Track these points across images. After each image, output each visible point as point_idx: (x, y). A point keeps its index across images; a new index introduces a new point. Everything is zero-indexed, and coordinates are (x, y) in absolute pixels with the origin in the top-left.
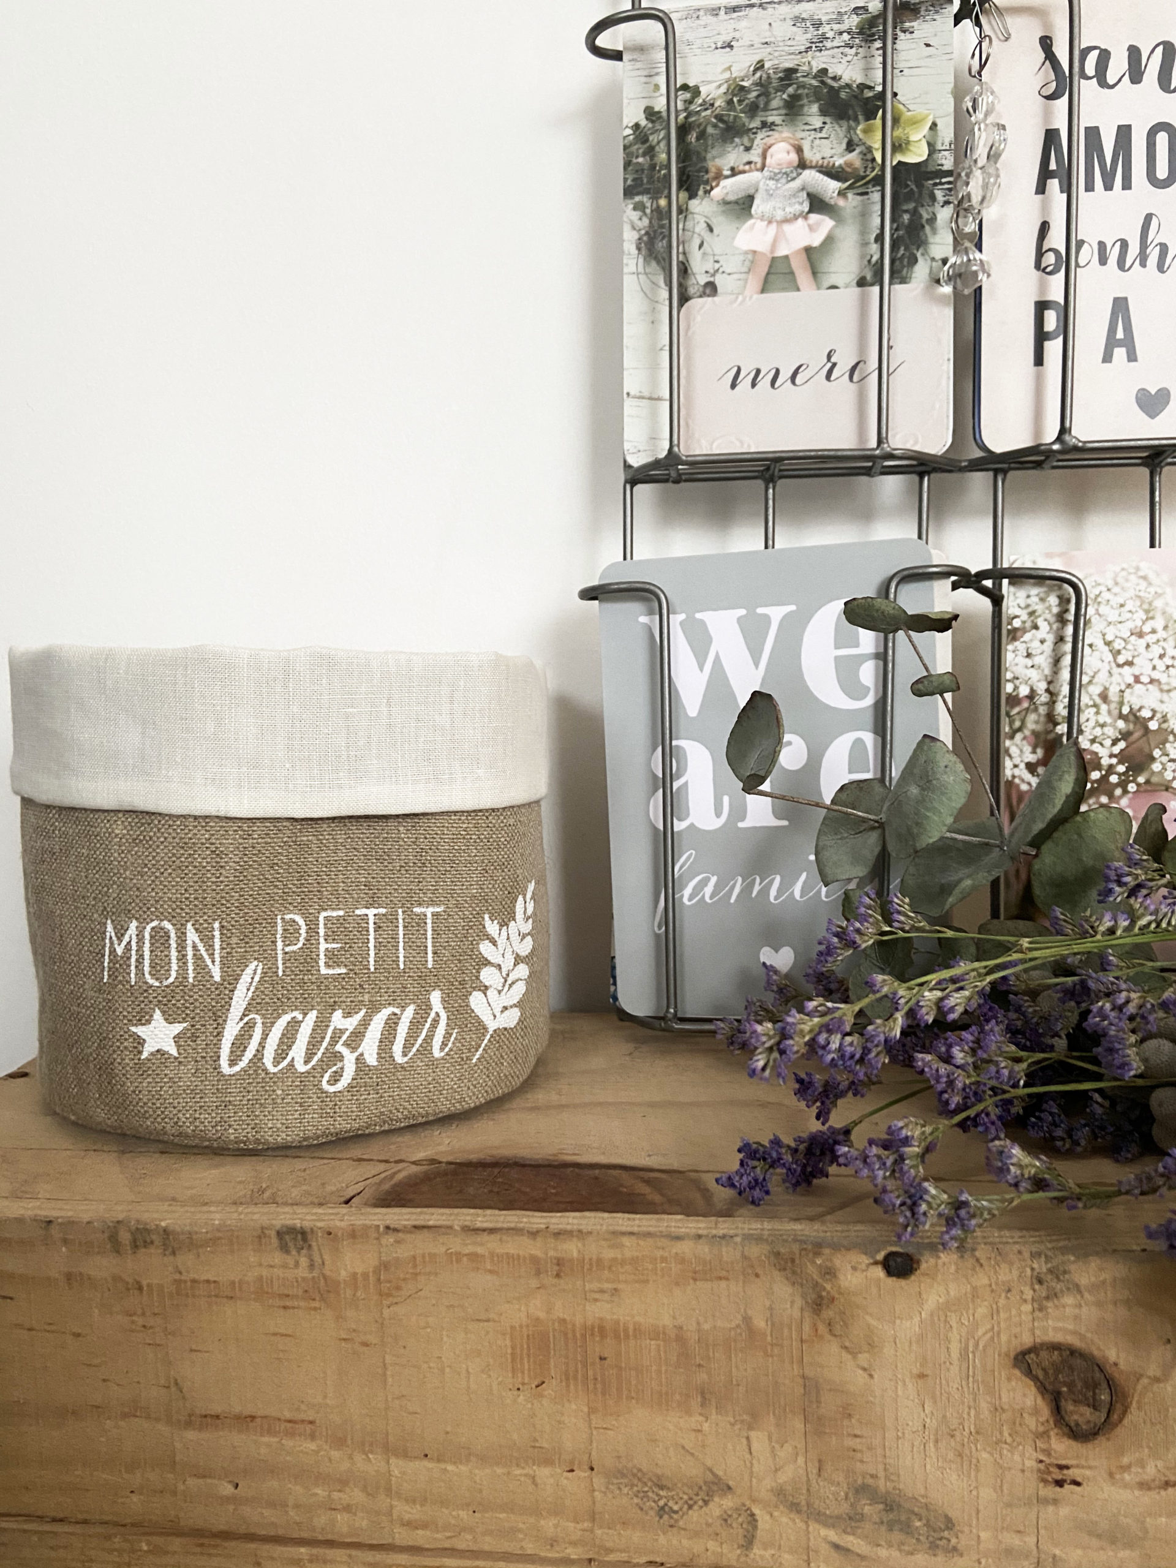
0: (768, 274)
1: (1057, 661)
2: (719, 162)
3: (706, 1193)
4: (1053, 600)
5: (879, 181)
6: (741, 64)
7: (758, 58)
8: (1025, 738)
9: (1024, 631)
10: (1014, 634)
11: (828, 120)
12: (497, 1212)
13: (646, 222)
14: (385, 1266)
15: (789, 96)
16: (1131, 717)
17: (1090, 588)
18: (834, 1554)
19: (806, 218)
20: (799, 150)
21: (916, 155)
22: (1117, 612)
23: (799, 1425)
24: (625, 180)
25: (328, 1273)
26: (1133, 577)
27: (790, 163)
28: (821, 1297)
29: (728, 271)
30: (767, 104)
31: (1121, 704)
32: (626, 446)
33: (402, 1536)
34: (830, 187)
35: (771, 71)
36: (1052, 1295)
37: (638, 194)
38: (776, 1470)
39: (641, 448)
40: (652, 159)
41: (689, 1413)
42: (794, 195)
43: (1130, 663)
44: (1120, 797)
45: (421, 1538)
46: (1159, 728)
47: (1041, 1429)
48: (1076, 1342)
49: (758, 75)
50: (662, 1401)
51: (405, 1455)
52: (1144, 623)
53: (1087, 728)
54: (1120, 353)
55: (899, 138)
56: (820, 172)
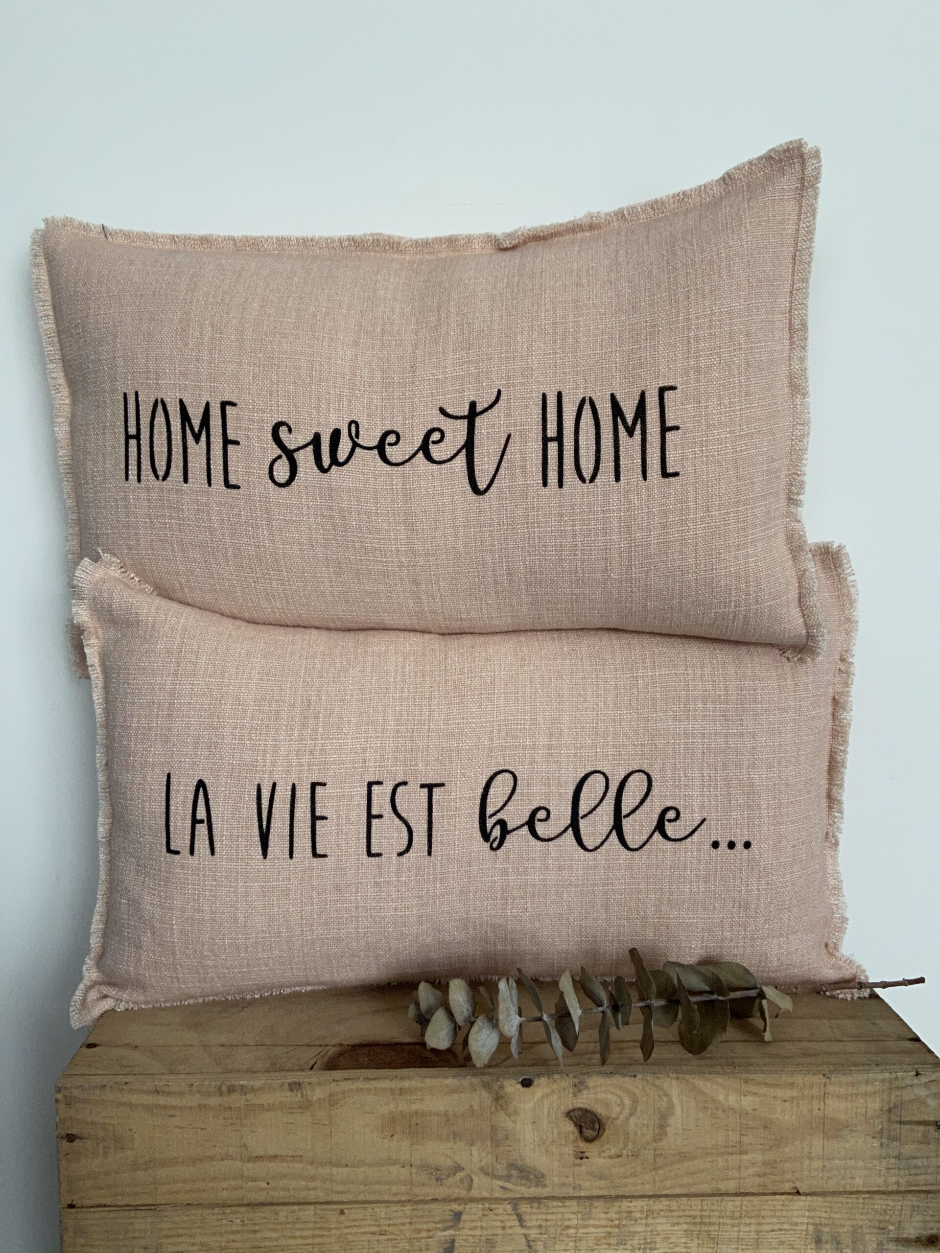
14: (332, 1095)
18: (501, 1190)
23: (489, 1143)
25: (309, 1099)
28: (499, 1097)
33: (336, 1198)
36: (580, 1091)
38: (481, 1161)
45: (344, 1198)
47: (576, 1139)
48: (589, 1108)
50: (439, 1138)
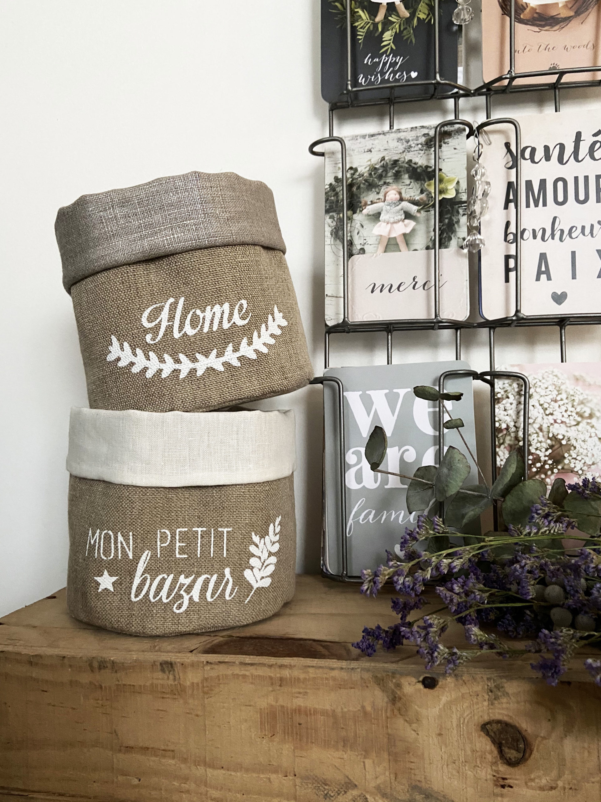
0: (387, 245)
1: (518, 413)
2: (366, 199)
3: (348, 651)
4: (515, 385)
5: (434, 206)
6: (375, 158)
7: (382, 156)
8: (505, 448)
9: (503, 399)
10: (499, 400)
11: (412, 181)
12: (255, 657)
13: (335, 223)
14: (206, 680)
15: (396, 171)
16: (553, 438)
17: (531, 380)
19: (403, 221)
20: (400, 193)
21: (451, 195)
22: (544, 391)
23: (386, 756)
24: (326, 206)
25: (182, 682)
26: (551, 376)
27: (396, 199)
28: (395, 697)
29: (370, 243)
30: (386, 175)
31: (549, 432)
32: (326, 317)
34: (414, 209)
35: (388, 161)
36: (497, 698)
37: (331, 212)
38: (377, 778)
39: (332, 318)
40: (337, 198)
41: (337, 750)
42: (398, 212)
43: (552, 414)
44: (550, 475)
46: (567, 444)
47: (494, 760)
48: (509, 720)
49: (382, 162)
50: (326, 744)
51: (213, 767)
52: (557, 396)
53: (534, 443)
54: (543, 277)
55: (443, 188)
56: (409, 202)
